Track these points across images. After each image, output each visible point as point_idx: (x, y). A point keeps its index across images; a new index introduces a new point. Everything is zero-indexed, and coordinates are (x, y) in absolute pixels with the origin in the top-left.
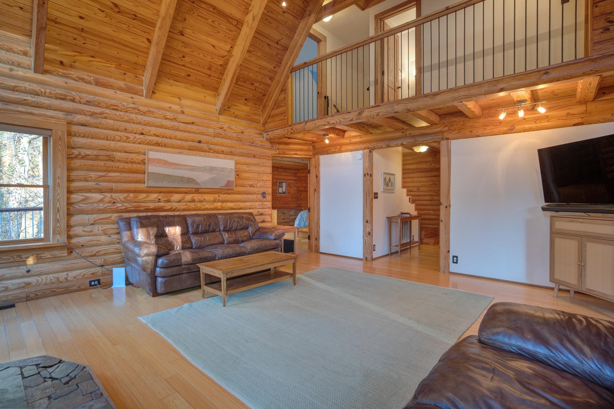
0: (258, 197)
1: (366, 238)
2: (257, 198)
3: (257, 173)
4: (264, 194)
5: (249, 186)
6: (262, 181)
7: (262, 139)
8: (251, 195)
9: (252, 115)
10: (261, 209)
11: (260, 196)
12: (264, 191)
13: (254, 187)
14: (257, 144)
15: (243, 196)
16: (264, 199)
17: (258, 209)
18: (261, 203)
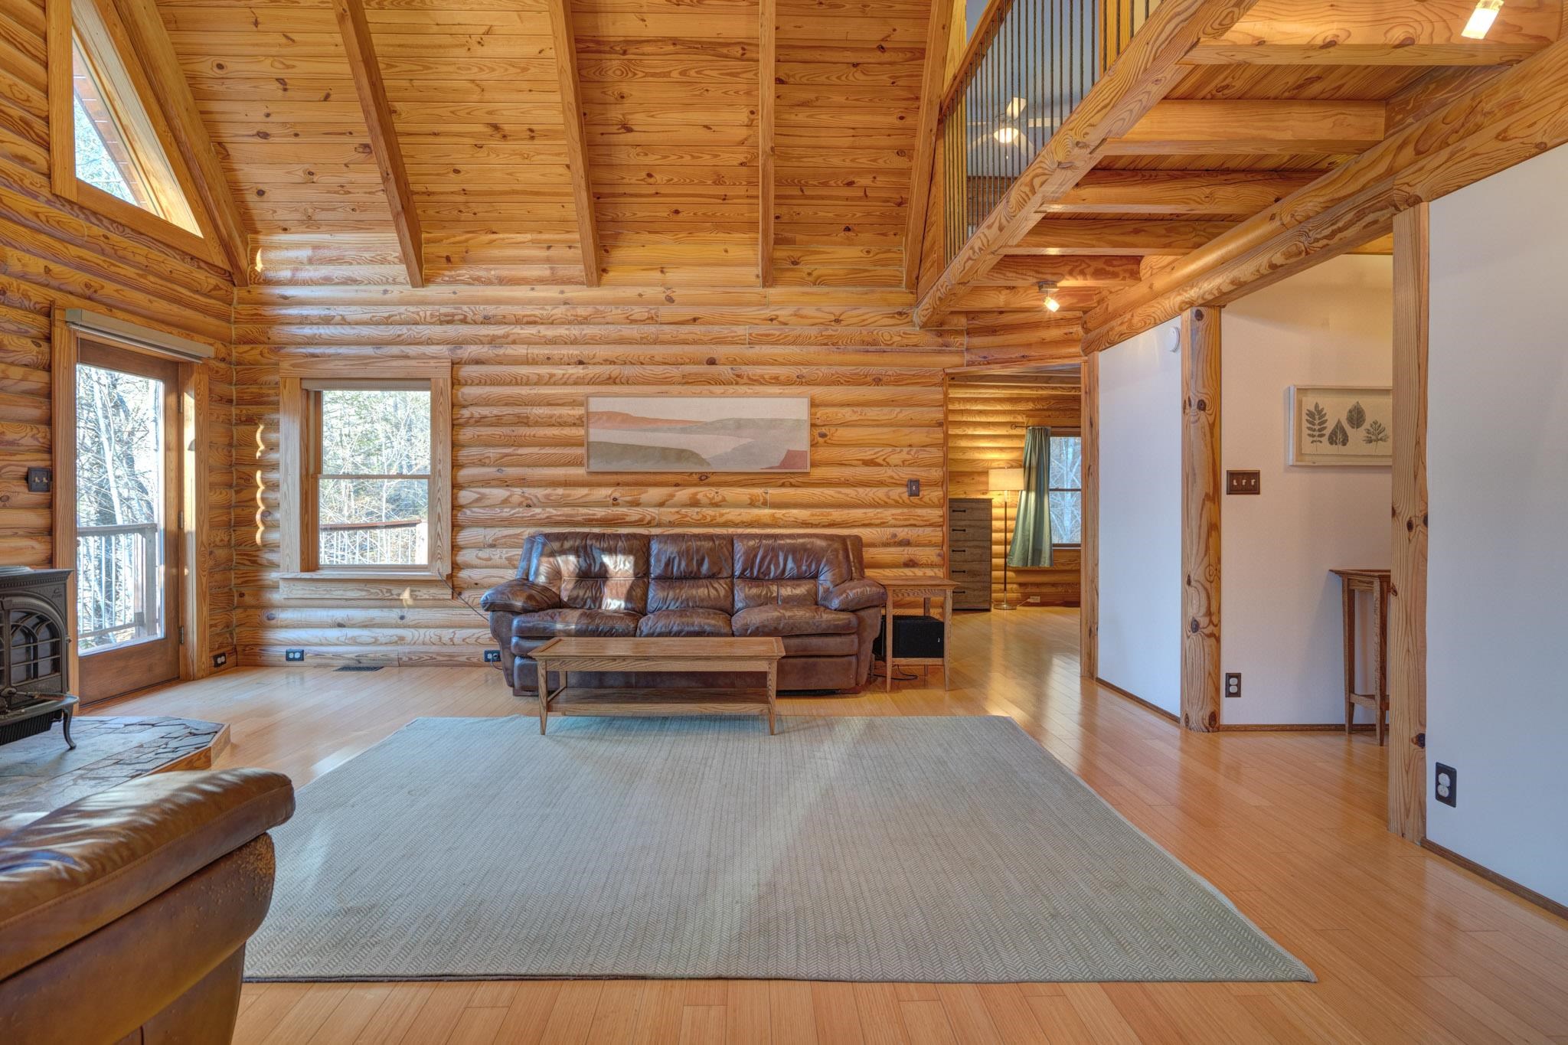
0: (891, 493)
1: (1188, 643)
2: (889, 498)
3: (891, 426)
4: (914, 487)
5: (861, 462)
6: (906, 450)
7: (908, 329)
8: (868, 489)
9: (873, 268)
10: (906, 529)
11: (900, 493)
12: (914, 477)
13: (881, 465)
14: (888, 345)
15: (840, 493)
16: (914, 499)
17: (895, 526)
18: (905, 510)
